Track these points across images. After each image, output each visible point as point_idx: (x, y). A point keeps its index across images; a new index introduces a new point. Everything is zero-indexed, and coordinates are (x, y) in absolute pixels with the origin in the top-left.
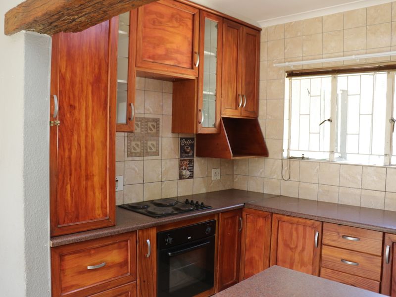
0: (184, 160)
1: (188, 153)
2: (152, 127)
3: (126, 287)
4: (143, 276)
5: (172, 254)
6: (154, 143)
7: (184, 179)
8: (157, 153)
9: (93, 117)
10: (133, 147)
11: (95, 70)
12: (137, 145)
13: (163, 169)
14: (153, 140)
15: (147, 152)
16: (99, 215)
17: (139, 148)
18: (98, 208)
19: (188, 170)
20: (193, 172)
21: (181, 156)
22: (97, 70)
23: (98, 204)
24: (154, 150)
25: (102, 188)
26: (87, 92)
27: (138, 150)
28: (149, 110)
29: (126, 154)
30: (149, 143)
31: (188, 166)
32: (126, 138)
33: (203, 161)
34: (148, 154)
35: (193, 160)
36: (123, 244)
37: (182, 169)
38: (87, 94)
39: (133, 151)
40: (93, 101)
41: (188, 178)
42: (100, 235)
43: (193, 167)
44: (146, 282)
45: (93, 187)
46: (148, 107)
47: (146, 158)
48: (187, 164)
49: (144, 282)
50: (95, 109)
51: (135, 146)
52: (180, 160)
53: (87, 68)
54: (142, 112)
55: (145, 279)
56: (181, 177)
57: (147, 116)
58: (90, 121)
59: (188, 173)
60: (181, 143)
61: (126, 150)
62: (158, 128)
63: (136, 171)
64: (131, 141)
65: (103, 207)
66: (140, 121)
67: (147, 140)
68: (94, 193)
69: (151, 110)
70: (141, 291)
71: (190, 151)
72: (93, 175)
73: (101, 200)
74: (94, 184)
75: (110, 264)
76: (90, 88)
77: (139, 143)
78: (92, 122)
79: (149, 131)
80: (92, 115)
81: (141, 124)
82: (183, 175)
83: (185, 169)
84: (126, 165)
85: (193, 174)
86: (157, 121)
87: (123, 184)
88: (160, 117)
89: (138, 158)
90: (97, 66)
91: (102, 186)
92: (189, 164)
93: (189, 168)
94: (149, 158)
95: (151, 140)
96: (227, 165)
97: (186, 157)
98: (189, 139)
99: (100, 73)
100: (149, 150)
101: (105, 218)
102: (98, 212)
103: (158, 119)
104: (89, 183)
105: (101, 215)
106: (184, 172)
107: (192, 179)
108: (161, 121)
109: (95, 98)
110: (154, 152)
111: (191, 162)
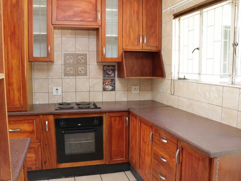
0: (106, 79)
1: (110, 75)
2: (81, 59)
3: (33, 145)
4: (45, 141)
5: (64, 132)
6: (83, 68)
7: (107, 91)
8: (85, 74)
9: (12, 53)
10: (68, 70)
11: (11, 29)
12: (71, 70)
13: (90, 85)
14: (82, 67)
15: (78, 74)
16: (18, 104)
17: (72, 71)
18: (17, 101)
19: (111, 85)
20: (114, 87)
21: (104, 77)
22: (12, 29)
23: (16, 98)
24: (83, 72)
25: (18, 91)
26: (7, 41)
27: (72, 72)
28: (78, 49)
29: (63, 74)
30: (80, 69)
31: (110, 83)
32: (63, 66)
33: (123, 80)
34: (79, 75)
35: (115, 79)
36: (31, 121)
37: (105, 85)
38: (7, 42)
39: (68, 73)
40: (11, 45)
41: (110, 91)
42: (14, 114)
43: (115, 84)
44: (47, 145)
45: (13, 89)
46: (78, 47)
47: (77, 77)
48: (109, 82)
49: (46, 144)
50: (13, 49)
51: (69, 70)
52: (103, 79)
53: (6, 28)
54: (74, 50)
55: (47, 143)
56: (104, 90)
57: (77, 52)
58: (10, 55)
59: (110, 88)
60: (103, 68)
61: (63, 72)
62: (86, 60)
63: (70, 85)
64: (66, 67)
65: (19, 100)
66: (72, 55)
67: (78, 67)
68: (14, 93)
69: (80, 49)
70: (44, 149)
71: (112, 74)
72: (13, 83)
73: (18, 96)
74: (14, 88)
75: (23, 131)
76: (9, 39)
77: (72, 68)
78: (11, 56)
79: (79, 61)
80: (11, 52)
81: (73, 58)
82: (106, 89)
83: (108, 85)
84: (63, 81)
85: (114, 88)
86: (85, 55)
87: (61, 91)
88: (87, 53)
89: (71, 77)
90: (12, 27)
91: (18, 89)
92: (111, 82)
93: (111, 84)
94: (80, 77)
95: (80, 67)
96: (145, 84)
97: (109, 77)
98: (111, 66)
99: (14, 30)
100: (79, 73)
101: (21, 106)
102: (17, 103)
103: (86, 54)
104: (11, 87)
105: (19, 105)
106: (107, 87)
107: (114, 92)
108: (88, 55)
109: (13, 43)
110: (83, 74)
111: (113, 80)
